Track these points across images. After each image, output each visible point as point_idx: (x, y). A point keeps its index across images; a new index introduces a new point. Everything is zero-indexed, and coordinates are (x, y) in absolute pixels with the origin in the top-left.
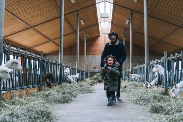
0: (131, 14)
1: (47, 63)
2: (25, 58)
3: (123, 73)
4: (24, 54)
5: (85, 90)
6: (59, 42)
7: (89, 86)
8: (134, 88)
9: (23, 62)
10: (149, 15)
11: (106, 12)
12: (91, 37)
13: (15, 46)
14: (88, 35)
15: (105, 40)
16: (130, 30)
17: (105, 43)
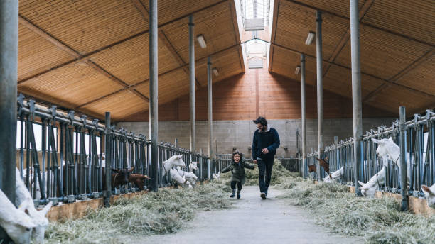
0: (317, 20)
1: (122, 140)
2: (70, 130)
3: (301, 161)
4: (66, 120)
5: (212, 202)
6: (149, 91)
7: (221, 194)
8: (328, 195)
9: (64, 140)
10: (360, 22)
11: (259, 17)
12: (223, 77)
13: (45, 103)
14: (215, 71)
15: (257, 84)
16: (316, 57)
17: (257, 91)
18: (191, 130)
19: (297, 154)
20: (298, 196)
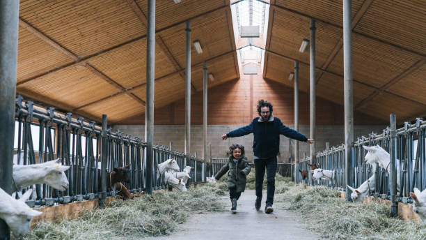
0: (311, 29)
1: (118, 143)
2: (67, 131)
3: (293, 166)
4: (64, 122)
5: (205, 205)
6: (145, 95)
7: (214, 197)
8: (319, 200)
9: (61, 141)
10: (353, 31)
11: (254, 24)
12: (218, 83)
13: (43, 105)
14: (211, 76)
15: (251, 89)
16: (309, 65)
17: (252, 97)
18: (187, 133)
19: (290, 159)
20: (290, 200)
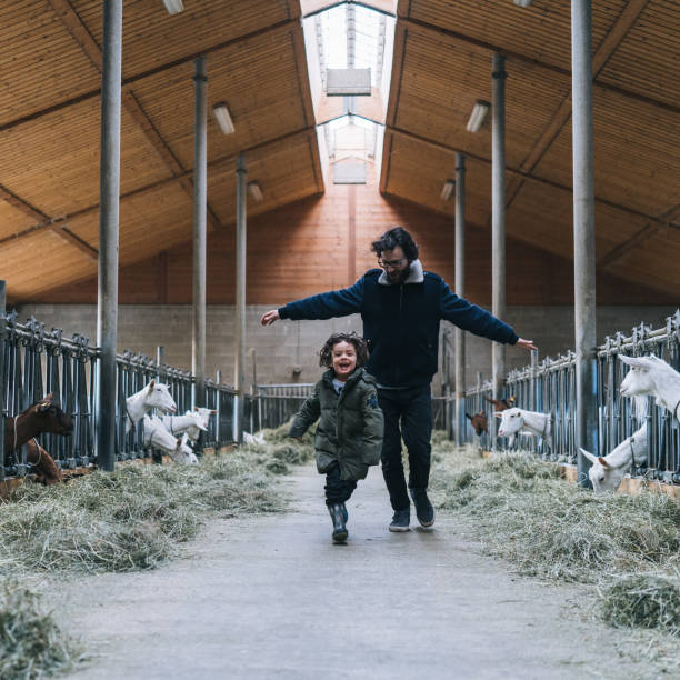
0: (494, 75)
1: (33, 348)
3: (452, 404)
5: (240, 498)
6: (97, 234)
7: (262, 478)
8: (514, 485)
10: (595, 82)
11: (359, 64)
12: (272, 204)
14: (255, 190)
15: (352, 220)
16: (490, 162)
17: (352, 238)
18: (197, 324)
19: (444, 387)
20: (444, 486)
